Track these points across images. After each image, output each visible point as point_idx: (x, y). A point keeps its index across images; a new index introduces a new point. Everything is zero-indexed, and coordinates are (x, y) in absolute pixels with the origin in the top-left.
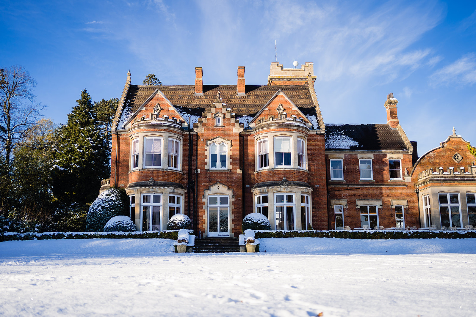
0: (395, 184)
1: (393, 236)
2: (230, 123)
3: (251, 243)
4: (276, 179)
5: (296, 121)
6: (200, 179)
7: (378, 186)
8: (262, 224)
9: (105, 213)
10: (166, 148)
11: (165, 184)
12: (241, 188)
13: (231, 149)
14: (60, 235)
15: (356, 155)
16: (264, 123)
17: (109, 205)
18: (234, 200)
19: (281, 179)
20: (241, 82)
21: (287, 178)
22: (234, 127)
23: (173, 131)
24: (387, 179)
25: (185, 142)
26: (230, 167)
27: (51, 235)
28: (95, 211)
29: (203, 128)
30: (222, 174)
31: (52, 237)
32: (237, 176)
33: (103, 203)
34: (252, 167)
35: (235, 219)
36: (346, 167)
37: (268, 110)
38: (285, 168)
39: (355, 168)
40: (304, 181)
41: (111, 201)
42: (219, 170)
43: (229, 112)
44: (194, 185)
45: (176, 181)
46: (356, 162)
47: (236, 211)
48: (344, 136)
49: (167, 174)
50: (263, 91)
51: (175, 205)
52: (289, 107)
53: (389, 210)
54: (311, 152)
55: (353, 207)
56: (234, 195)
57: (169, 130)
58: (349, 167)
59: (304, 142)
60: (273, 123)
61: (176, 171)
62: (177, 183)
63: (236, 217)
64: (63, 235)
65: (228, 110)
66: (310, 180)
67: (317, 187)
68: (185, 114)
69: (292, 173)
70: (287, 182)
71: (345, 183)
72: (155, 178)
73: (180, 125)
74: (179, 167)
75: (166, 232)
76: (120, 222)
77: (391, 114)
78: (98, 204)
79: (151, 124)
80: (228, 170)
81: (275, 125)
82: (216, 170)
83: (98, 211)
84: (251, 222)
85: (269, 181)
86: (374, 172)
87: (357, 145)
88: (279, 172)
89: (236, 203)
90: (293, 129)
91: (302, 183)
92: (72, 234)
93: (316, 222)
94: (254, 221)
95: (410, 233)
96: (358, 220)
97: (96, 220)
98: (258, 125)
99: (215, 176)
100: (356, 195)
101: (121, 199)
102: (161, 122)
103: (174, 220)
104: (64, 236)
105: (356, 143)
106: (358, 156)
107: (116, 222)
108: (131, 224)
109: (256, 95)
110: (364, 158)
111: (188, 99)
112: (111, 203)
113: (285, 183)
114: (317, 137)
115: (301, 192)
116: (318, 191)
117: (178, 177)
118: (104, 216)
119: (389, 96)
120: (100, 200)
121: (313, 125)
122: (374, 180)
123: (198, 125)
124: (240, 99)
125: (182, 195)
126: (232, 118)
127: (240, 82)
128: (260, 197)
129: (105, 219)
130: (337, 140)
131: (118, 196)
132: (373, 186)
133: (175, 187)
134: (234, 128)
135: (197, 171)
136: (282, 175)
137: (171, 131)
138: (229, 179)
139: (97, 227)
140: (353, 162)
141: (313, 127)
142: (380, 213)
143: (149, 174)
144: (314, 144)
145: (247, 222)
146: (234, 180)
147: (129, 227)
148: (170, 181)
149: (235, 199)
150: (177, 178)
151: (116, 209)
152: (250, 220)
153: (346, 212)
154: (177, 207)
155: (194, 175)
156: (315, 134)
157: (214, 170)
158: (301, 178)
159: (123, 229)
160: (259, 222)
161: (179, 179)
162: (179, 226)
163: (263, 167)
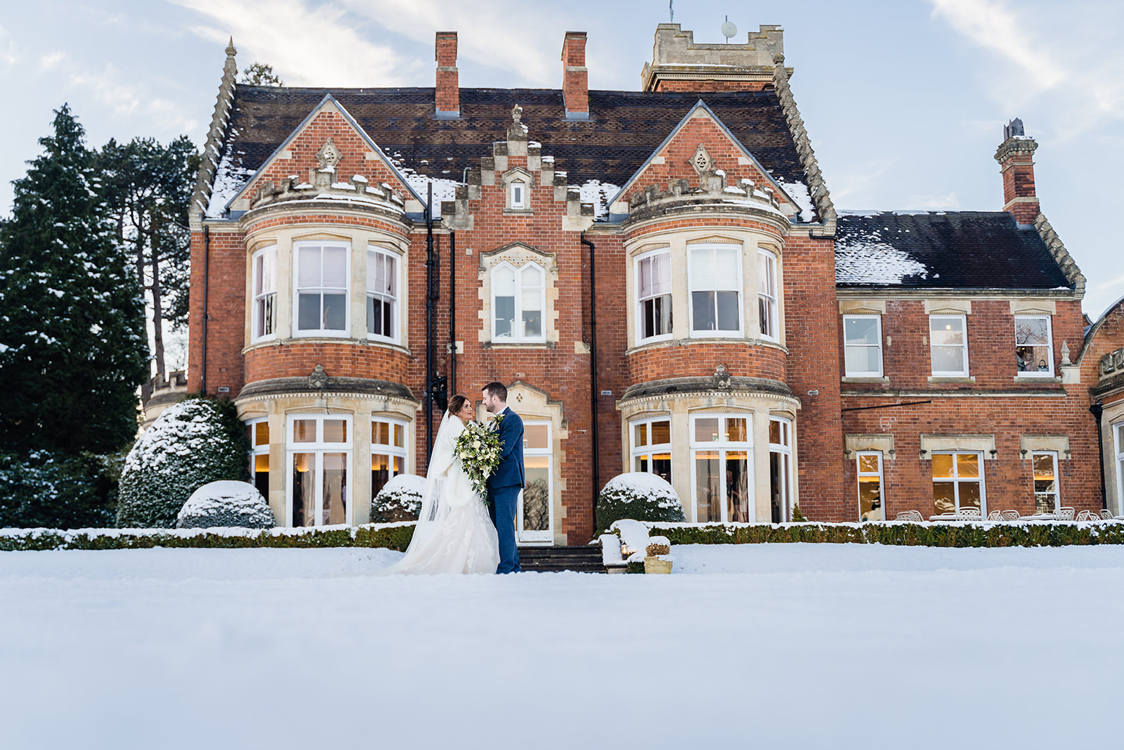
0: (1033, 389)
1: (1049, 539)
2: (553, 202)
3: (660, 556)
4: (693, 373)
5: (752, 196)
6: (462, 372)
7: (984, 395)
8: (661, 505)
9: (176, 473)
10: (359, 278)
11: (360, 386)
12: (587, 399)
13: (555, 282)
14: (48, 537)
15: (920, 302)
16: (656, 203)
17: (189, 447)
18: (565, 434)
19: (711, 371)
20: (576, 80)
21: (727, 367)
22: (565, 214)
23: (382, 223)
24: (1010, 374)
25: (417, 258)
26: (555, 337)
27: (20, 538)
28: (146, 468)
29: (472, 217)
30: (530, 355)
31: (24, 545)
32: (575, 363)
33: (169, 443)
34: (619, 335)
35: (572, 492)
36: (889, 339)
37: (667, 162)
38: (723, 339)
39: (918, 342)
40: (777, 379)
41: (195, 437)
42: (522, 344)
43: (549, 169)
44: (445, 388)
45: (392, 376)
46: (919, 324)
47: (574, 468)
48: (881, 247)
49: (364, 356)
50: (641, 109)
51: (390, 450)
52: (730, 156)
53: (1015, 464)
54: (794, 292)
55: (912, 457)
56: (567, 421)
57: (370, 221)
58: (899, 338)
59: (775, 261)
60: (685, 203)
61: (390, 347)
62: (394, 384)
63: (572, 484)
64: (59, 538)
65: (545, 162)
66: (792, 374)
67: (813, 399)
68: (410, 173)
69: (741, 354)
70: (729, 380)
71: (887, 386)
72: (330, 366)
73: (401, 206)
74: (400, 335)
75: (376, 530)
76: (227, 501)
77: (1016, 184)
78: (154, 447)
79: (314, 200)
80: (549, 344)
81: (692, 209)
82: (511, 344)
83: (157, 468)
84: (628, 499)
85: (675, 376)
86: (972, 352)
87: (922, 274)
88: (704, 350)
89: (572, 444)
90: (745, 221)
91: (773, 383)
92: (86, 535)
93: (811, 500)
94: (636, 496)
95: (1097, 528)
96: (925, 495)
97: (151, 493)
98: (636, 209)
99: (509, 363)
100: (921, 423)
101: (224, 431)
102: (345, 197)
103: (392, 494)
104: (62, 541)
105: (918, 268)
106: (925, 307)
107: (216, 501)
108: (258, 507)
109: (621, 120)
110: (942, 311)
111: (417, 128)
112: (193, 443)
113: (722, 382)
114: (812, 246)
115: (768, 411)
116: (816, 407)
117: (397, 365)
118: (174, 481)
119: (1011, 130)
120: (159, 432)
121: (801, 210)
122: (973, 378)
123: (456, 205)
124: (573, 130)
125: (409, 419)
126: (560, 187)
127: (572, 79)
128: (645, 425)
129: (178, 492)
130: (860, 259)
131: (217, 421)
132: (969, 395)
133: (389, 395)
134: (563, 217)
135: (454, 348)
136: (714, 358)
137: (375, 225)
138: (549, 371)
139: (154, 515)
140: (912, 323)
141: (800, 215)
142: (989, 475)
143: (310, 354)
144: (802, 267)
145: (616, 498)
146: (567, 375)
147: (255, 514)
148: (375, 377)
149: (571, 432)
150: (395, 366)
151: (214, 462)
152: (624, 493)
153: (893, 472)
154: (395, 457)
155: (444, 358)
156: (806, 238)
157: (505, 344)
158: (768, 369)
159: (237, 521)
160: (651, 499)
161: (401, 370)
162: (409, 510)
163: (653, 335)
